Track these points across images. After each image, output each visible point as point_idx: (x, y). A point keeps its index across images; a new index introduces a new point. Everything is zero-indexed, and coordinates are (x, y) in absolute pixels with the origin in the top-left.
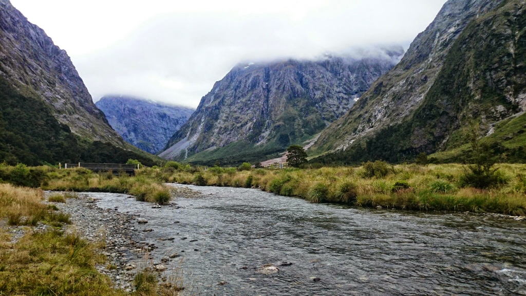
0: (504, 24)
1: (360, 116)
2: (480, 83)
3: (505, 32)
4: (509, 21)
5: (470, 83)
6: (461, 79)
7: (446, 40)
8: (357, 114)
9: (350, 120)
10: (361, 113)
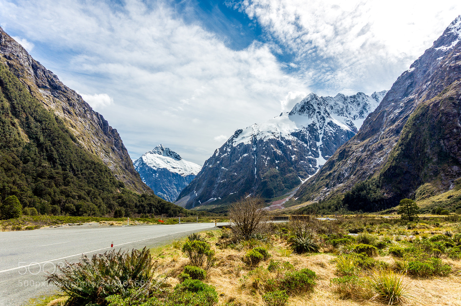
0: (451, 106)
2: (437, 149)
3: (452, 111)
4: (453, 103)
5: (427, 149)
6: (419, 146)
7: (393, 118)
8: (327, 173)
9: (321, 178)
10: (331, 172)
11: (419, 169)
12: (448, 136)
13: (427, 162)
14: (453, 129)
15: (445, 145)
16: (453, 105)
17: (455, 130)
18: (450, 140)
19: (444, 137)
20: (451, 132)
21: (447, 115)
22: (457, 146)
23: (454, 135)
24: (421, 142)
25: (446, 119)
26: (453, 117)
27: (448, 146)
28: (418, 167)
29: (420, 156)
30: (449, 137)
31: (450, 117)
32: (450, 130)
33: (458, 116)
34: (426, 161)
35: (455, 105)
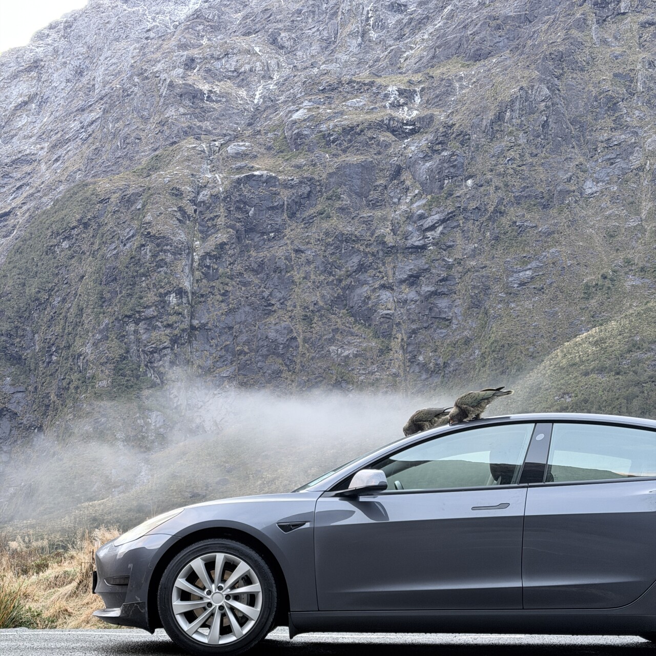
11: (48, 406)
12: (151, 312)
13: (77, 388)
14: (169, 293)
15: (138, 341)
16: (178, 215)
17: (173, 299)
18: (155, 328)
19: (139, 312)
20: (162, 303)
21: (158, 245)
22: (172, 349)
23: (170, 314)
24: (66, 317)
25: (154, 256)
26: (174, 254)
27: (145, 346)
28: (46, 401)
29: (58, 362)
30: (154, 317)
31: (165, 251)
32: (161, 295)
33: (188, 254)
34: (75, 383)
35: (183, 217)
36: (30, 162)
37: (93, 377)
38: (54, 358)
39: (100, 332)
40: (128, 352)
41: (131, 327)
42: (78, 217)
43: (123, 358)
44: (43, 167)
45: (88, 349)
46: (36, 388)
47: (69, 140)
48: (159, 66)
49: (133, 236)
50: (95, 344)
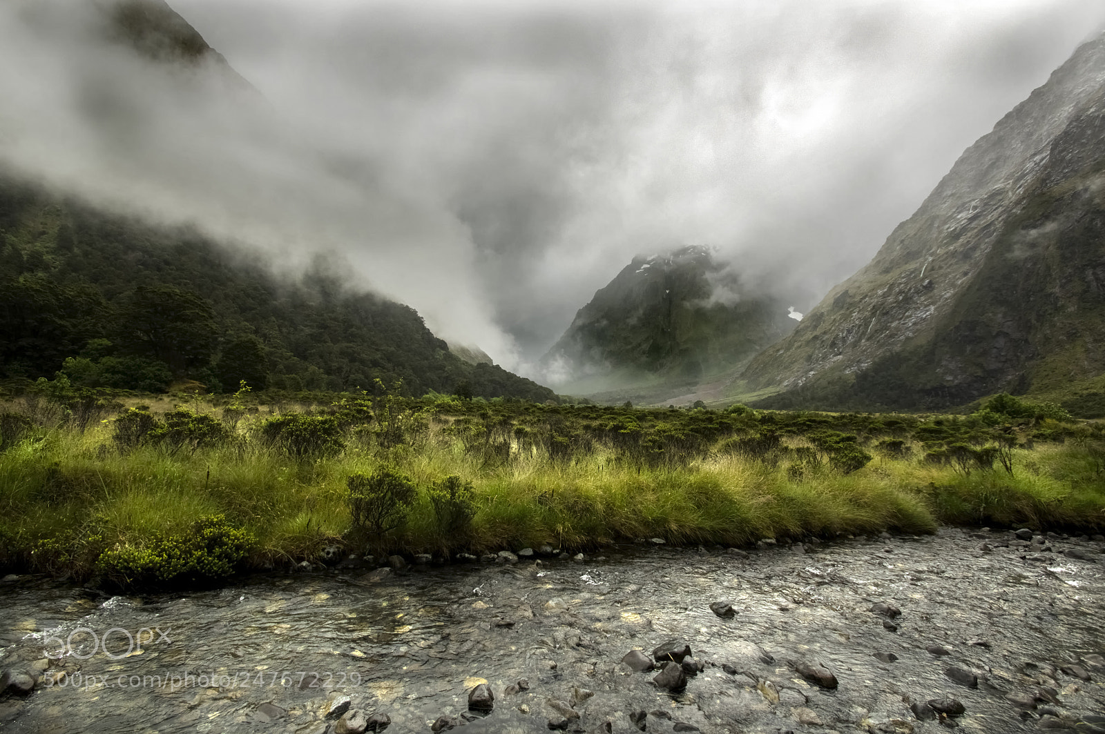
1: (816, 338)
2: (1076, 287)
5: (1054, 287)
6: (1032, 281)
7: (956, 229)
8: (809, 335)
9: (796, 345)
10: (815, 333)
11: (1030, 327)
13: (1050, 314)
24: (1038, 273)
28: (1029, 324)
29: (1035, 301)
34: (1049, 312)
36: (1000, 194)
37: (1063, 306)
38: (1031, 299)
39: (1066, 278)
40: (1089, 287)
41: (1089, 272)
42: (1040, 213)
43: (1085, 292)
44: (1010, 193)
45: (1057, 290)
46: (1020, 318)
47: (1027, 174)
48: (1092, 110)
49: (1085, 215)
50: (1062, 286)
